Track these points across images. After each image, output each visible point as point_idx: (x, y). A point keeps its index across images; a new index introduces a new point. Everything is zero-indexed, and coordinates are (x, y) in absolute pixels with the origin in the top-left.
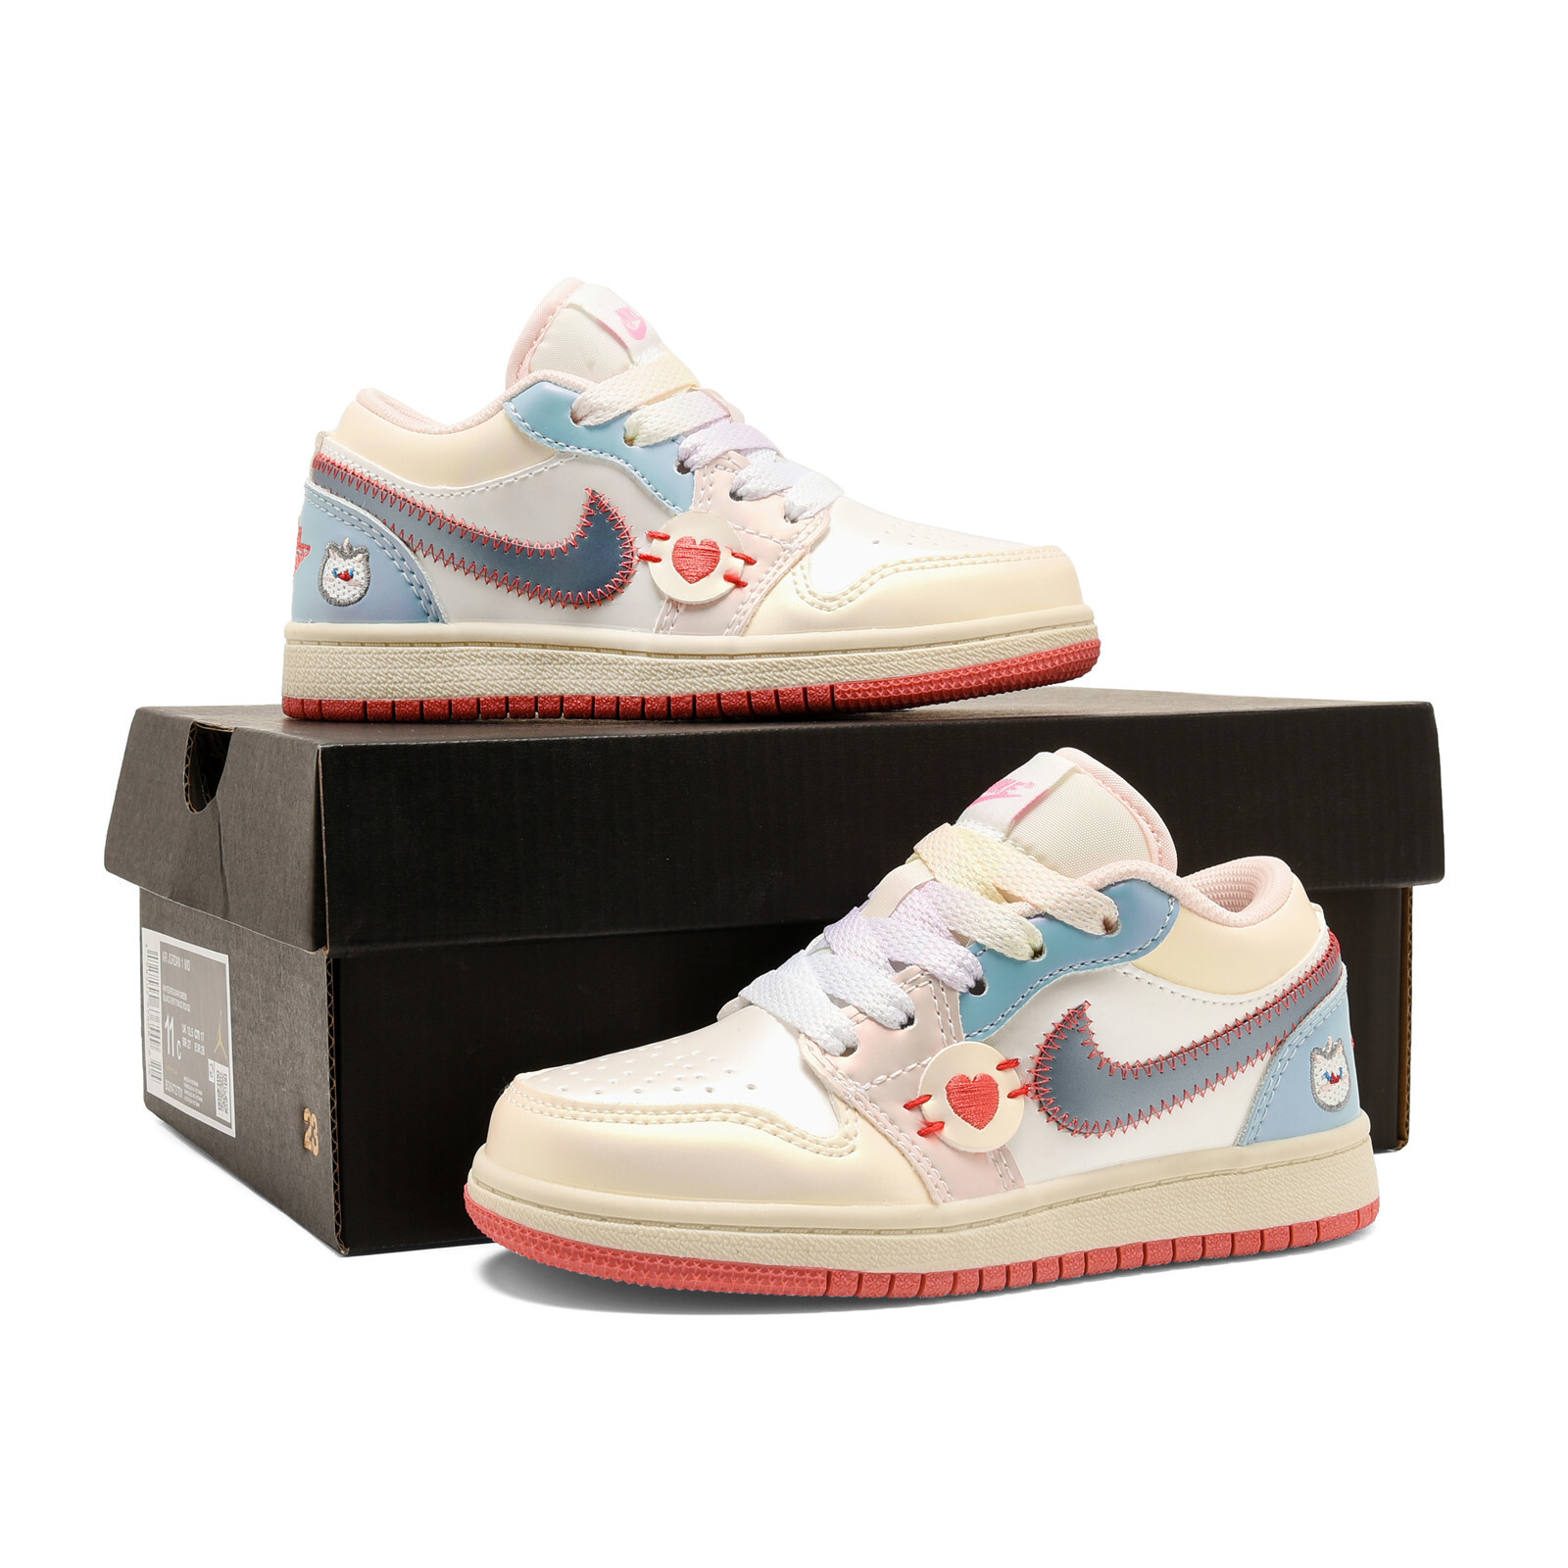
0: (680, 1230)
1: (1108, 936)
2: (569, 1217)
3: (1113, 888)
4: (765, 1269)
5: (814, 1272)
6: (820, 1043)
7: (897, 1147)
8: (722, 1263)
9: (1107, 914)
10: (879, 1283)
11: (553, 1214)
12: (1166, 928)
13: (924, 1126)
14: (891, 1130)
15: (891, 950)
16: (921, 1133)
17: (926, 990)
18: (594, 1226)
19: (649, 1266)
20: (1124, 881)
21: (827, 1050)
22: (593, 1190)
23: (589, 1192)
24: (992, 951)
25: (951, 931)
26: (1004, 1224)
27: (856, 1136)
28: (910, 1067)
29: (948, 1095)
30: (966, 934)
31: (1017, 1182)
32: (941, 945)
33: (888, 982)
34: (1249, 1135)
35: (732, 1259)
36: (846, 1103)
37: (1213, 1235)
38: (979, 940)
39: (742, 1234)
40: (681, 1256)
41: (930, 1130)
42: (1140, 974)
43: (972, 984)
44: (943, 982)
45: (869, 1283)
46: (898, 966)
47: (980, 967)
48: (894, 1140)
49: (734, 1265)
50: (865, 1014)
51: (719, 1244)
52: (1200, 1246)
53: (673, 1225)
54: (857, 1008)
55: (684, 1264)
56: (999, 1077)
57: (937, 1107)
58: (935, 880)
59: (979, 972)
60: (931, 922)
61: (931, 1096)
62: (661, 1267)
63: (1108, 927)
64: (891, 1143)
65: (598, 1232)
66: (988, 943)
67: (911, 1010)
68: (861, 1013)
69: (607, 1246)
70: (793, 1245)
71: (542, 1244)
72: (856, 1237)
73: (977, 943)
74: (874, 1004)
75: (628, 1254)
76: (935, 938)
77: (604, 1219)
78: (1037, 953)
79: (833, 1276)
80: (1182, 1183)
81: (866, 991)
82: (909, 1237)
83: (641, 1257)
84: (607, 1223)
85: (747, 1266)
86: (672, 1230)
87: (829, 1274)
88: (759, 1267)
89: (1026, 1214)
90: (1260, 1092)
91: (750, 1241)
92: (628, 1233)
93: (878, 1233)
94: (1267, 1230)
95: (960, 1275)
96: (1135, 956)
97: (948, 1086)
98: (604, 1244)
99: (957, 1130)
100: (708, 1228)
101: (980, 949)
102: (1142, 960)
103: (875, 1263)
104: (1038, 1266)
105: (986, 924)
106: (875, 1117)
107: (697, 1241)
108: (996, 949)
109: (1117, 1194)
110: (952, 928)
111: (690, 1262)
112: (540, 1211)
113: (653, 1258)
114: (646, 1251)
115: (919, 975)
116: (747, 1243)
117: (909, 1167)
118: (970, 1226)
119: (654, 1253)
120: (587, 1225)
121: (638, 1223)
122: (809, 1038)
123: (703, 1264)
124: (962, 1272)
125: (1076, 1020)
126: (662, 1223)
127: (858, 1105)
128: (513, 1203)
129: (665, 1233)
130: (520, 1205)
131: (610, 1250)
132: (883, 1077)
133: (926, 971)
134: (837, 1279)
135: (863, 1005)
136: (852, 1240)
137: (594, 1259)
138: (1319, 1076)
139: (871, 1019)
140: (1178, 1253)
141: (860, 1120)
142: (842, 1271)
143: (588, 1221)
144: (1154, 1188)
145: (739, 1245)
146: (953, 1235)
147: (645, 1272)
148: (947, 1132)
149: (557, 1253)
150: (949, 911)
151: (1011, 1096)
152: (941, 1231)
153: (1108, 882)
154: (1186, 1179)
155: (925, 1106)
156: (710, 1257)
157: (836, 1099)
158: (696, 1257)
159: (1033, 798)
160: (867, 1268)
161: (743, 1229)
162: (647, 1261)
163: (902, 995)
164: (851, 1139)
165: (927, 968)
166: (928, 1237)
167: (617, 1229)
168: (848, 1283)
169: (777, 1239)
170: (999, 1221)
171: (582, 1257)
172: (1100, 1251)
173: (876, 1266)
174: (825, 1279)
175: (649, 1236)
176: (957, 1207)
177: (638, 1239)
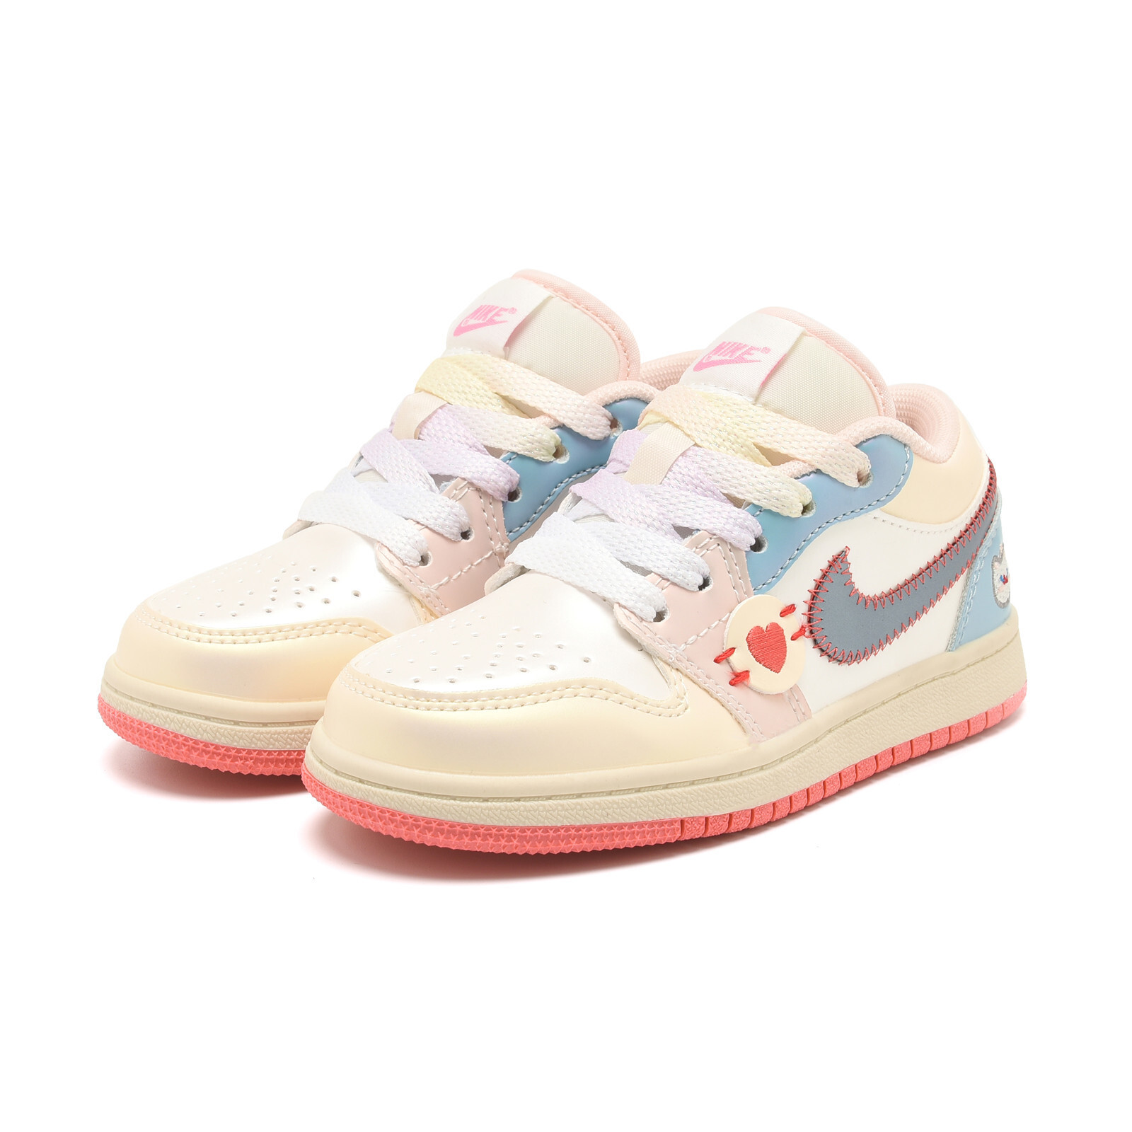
0: (555, 802)
1: (861, 487)
2: (452, 802)
3: (865, 444)
4: (631, 826)
5: (672, 822)
6: (637, 611)
7: (717, 699)
8: (595, 826)
9: (862, 467)
10: (721, 823)
11: (435, 799)
12: (906, 475)
13: (734, 677)
14: (710, 684)
15: (671, 516)
16: (732, 683)
17: (717, 552)
18: (477, 807)
19: (531, 837)
20: (875, 437)
21: (644, 617)
22: (471, 774)
23: (467, 776)
24: (769, 511)
25: (724, 494)
26: (804, 754)
27: (685, 694)
28: (713, 625)
29: (749, 646)
30: (740, 496)
31: (806, 715)
32: (718, 508)
33: (680, 547)
34: (957, 640)
35: (603, 821)
36: (669, 665)
37: (937, 731)
38: (756, 502)
39: (610, 798)
40: (559, 825)
41: (739, 678)
42: (886, 517)
43: (753, 542)
44: (730, 543)
45: (714, 825)
46: (684, 532)
47: (760, 527)
48: (714, 693)
49: (604, 826)
50: (668, 580)
51: (591, 809)
52: (929, 742)
53: (550, 798)
54: (659, 575)
55: (563, 831)
56: (782, 623)
57: (743, 659)
58: (696, 445)
59: (758, 530)
60: (703, 486)
61: (734, 648)
62: (542, 836)
63: (861, 479)
64: (712, 696)
65: (482, 812)
66: (765, 504)
67: (706, 571)
68: (663, 579)
69: (491, 824)
70: (653, 802)
71: (425, 828)
72: (702, 786)
73: (754, 505)
74: (674, 570)
75: (511, 829)
76: (710, 501)
77: (486, 800)
78: (806, 509)
79: (686, 824)
80: (915, 691)
81: (661, 557)
82: (741, 780)
83: (523, 830)
84: (489, 803)
85: (615, 826)
86: (551, 802)
87: (682, 822)
88: (625, 825)
89: (816, 741)
90: (963, 602)
91: (617, 803)
92: (510, 810)
93: (717, 779)
94: (972, 719)
95: (777, 804)
96: (885, 502)
97: (747, 638)
98: (489, 822)
99: (760, 676)
100: (580, 796)
101: (758, 510)
102: (889, 506)
103: (717, 807)
104: (827, 784)
105: (759, 487)
106: (695, 675)
107: (572, 810)
108: (774, 509)
109: (873, 709)
110: (726, 492)
111: (567, 829)
112: (422, 798)
113: (534, 829)
114: (528, 824)
115: (708, 540)
116: (615, 806)
117: (730, 716)
118: (781, 760)
119: (535, 824)
120: (472, 807)
121: (518, 800)
122: (625, 608)
123: (578, 829)
124: (778, 801)
125: (839, 562)
126: (539, 797)
127: (679, 665)
128: (389, 792)
129: (544, 806)
130: (399, 794)
131: (494, 827)
132: (694, 637)
133: (715, 535)
134: (689, 826)
135: (663, 571)
136: (700, 789)
137: (479, 836)
138: (997, 580)
139: (674, 584)
140: (914, 751)
141: (684, 680)
142: (693, 818)
143: (471, 803)
144: (897, 699)
145: (608, 808)
146: (771, 771)
147: (528, 843)
148: (753, 680)
149: (442, 834)
150: (719, 476)
151: (793, 638)
152: (762, 768)
153: (862, 439)
154: (917, 687)
155: (732, 658)
156: (584, 822)
157: (661, 663)
158: (573, 823)
159: (774, 363)
160: (711, 811)
161: (610, 793)
162: (529, 833)
163: (698, 559)
164: (683, 698)
165: (715, 532)
166: (754, 776)
167: (499, 808)
168: (698, 827)
169: (640, 798)
170: (800, 751)
171: (467, 836)
172: (865, 761)
173: (719, 809)
174: (680, 827)
175: (530, 811)
176: (771, 746)
177: (520, 814)
